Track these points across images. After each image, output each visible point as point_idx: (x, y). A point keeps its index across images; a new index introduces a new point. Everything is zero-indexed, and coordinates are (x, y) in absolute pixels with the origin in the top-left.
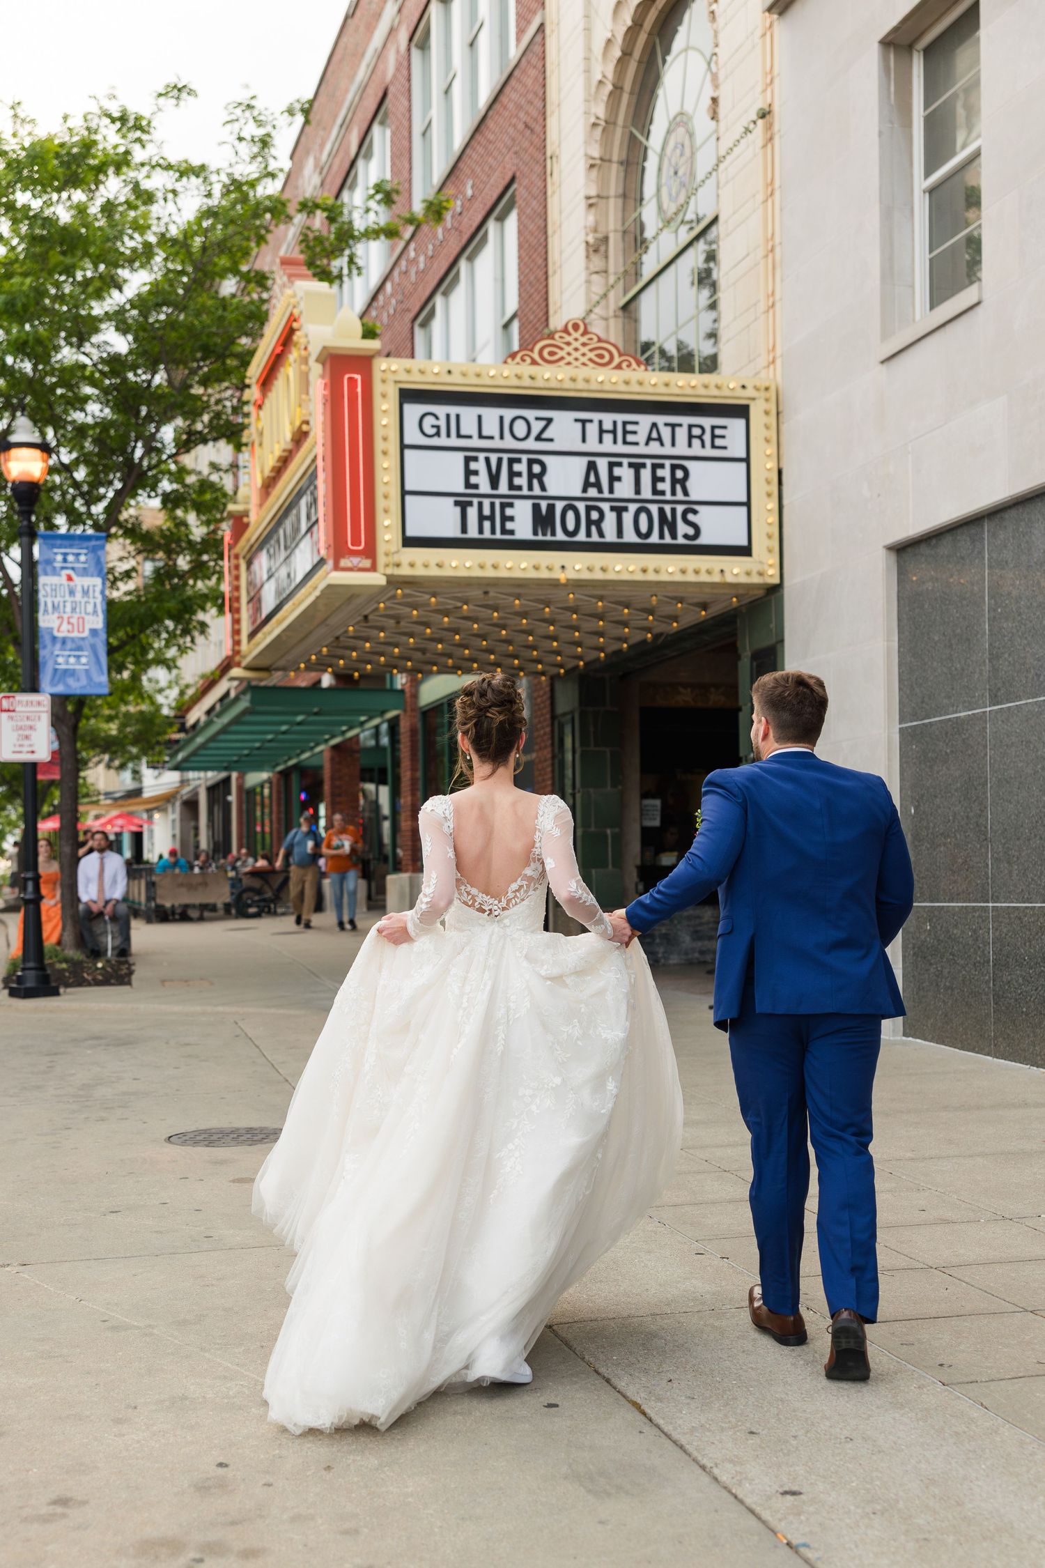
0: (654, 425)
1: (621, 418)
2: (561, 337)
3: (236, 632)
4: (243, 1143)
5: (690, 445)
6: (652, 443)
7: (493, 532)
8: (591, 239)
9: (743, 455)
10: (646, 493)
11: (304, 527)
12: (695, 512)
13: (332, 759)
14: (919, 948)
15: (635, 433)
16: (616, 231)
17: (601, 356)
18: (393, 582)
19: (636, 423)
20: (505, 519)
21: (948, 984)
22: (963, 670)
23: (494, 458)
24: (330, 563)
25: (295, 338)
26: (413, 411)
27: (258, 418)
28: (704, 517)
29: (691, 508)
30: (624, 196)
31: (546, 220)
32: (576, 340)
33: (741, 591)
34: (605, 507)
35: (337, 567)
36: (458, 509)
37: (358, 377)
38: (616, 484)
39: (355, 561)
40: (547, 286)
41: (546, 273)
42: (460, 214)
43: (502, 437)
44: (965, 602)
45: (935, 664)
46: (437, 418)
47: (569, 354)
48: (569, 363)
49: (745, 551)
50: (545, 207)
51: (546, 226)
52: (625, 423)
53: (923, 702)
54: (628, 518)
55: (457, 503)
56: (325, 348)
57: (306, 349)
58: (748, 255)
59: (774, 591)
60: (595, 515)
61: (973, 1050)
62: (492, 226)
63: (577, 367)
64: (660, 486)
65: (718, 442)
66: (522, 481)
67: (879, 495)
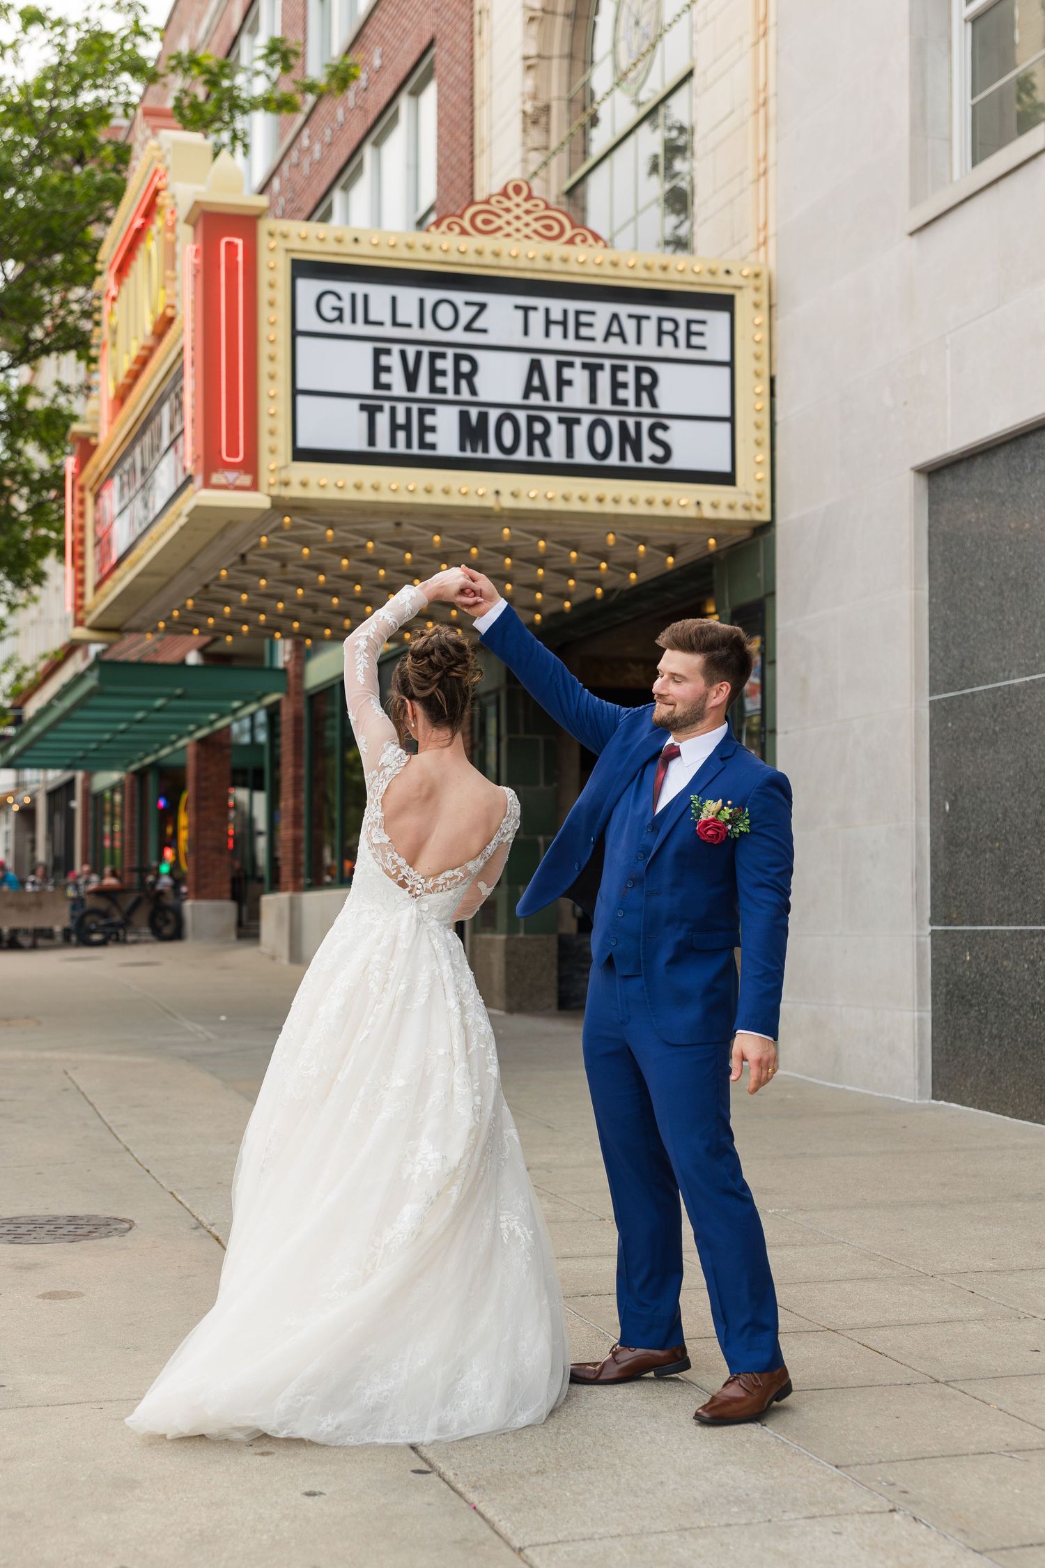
0: (615, 317)
1: (573, 306)
2: (499, 202)
3: (80, 583)
4: (61, 1238)
5: (660, 343)
6: (612, 340)
7: (409, 445)
8: (529, 108)
9: (727, 358)
10: (604, 402)
11: (165, 442)
12: (665, 428)
13: (198, 756)
14: (955, 984)
15: (590, 325)
16: (560, 98)
17: (549, 228)
18: (280, 506)
19: (592, 313)
20: (424, 429)
21: (995, 1032)
22: (1018, 624)
23: (411, 351)
24: (199, 480)
25: (159, 200)
26: (309, 288)
27: (112, 313)
28: (676, 434)
29: (660, 422)
30: (571, 56)
31: (472, 89)
32: (518, 205)
33: (721, 531)
34: (552, 417)
35: (207, 484)
36: (364, 416)
37: (239, 242)
38: (566, 390)
39: (231, 476)
40: (472, 169)
41: (472, 153)
42: (366, 89)
43: (422, 325)
44: (1021, 537)
45: (980, 617)
46: (339, 298)
47: (508, 223)
48: (508, 235)
49: (727, 479)
50: (472, 73)
51: (472, 96)
52: (578, 313)
53: (962, 666)
54: (580, 432)
55: (363, 408)
56: (197, 203)
57: (173, 212)
58: (732, 112)
59: (764, 530)
60: (538, 428)
61: (1029, 1119)
62: (404, 102)
63: (518, 240)
64: (622, 394)
65: (695, 340)
66: (446, 382)
67: (905, 403)
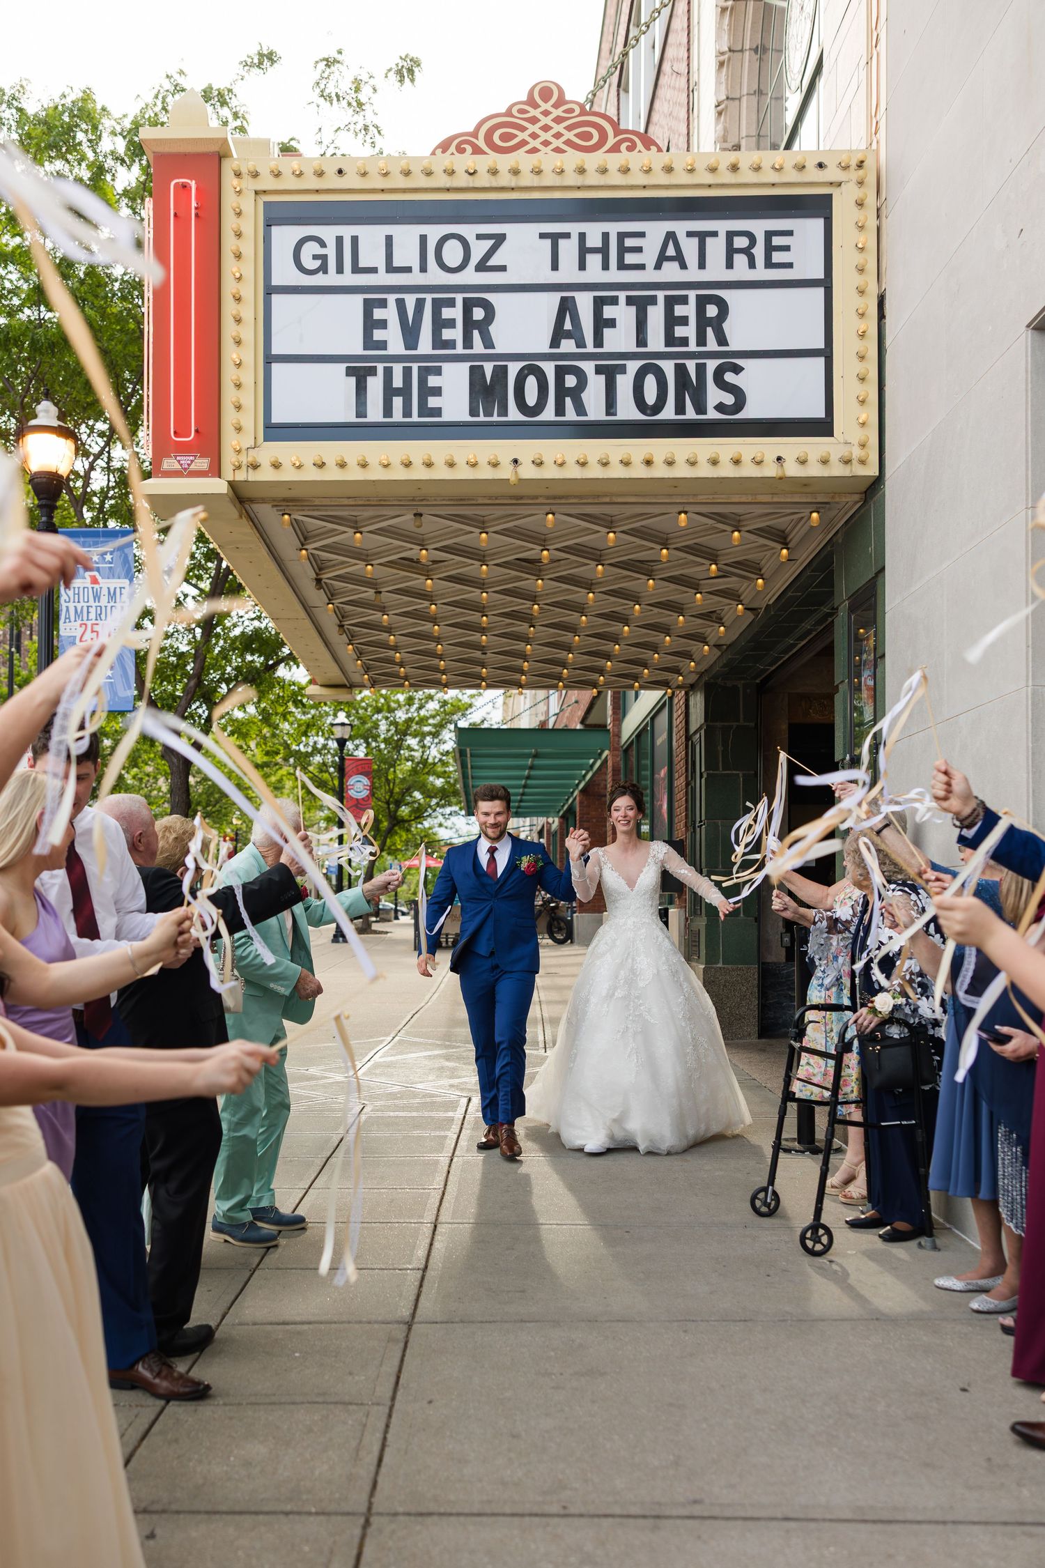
0: (671, 236)
2: (522, 112)
5: (730, 264)
6: (666, 265)
7: (407, 412)
9: (820, 275)
15: (638, 249)
17: (588, 136)
19: (642, 235)
23: (410, 300)
26: (285, 237)
28: (752, 377)
32: (546, 113)
33: (820, 497)
35: (157, 471)
36: (353, 381)
37: (193, 183)
38: (607, 332)
43: (423, 269)
46: (323, 244)
47: (534, 136)
48: (533, 150)
49: (822, 427)
55: (350, 372)
56: (147, 145)
59: (872, 489)
60: (571, 381)
63: (545, 154)
64: (680, 331)
65: (777, 257)
67: (1020, 233)
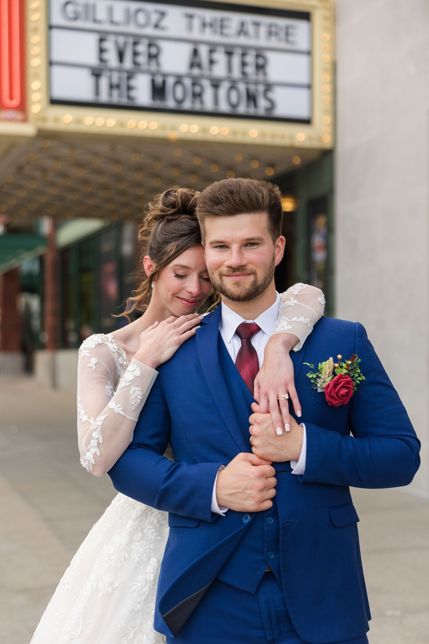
0: (243, 22)
1: (219, 15)
6: (242, 36)
12: (272, 91)
18: (42, 135)
19: (230, 20)
20: (129, 88)
23: (121, 40)
28: (278, 95)
29: (269, 87)
33: (303, 152)
34: (206, 84)
36: (93, 79)
38: (214, 66)
39: (11, 114)
43: (128, 23)
46: (78, 4)
49: (307, 122)
52: (221, 19)
54: (222, 92)
55: (92, 74)
59: (328, 154)
60: (198, 89)
64: (247, 69)
65: (290, 38)
66: (142, 59)
